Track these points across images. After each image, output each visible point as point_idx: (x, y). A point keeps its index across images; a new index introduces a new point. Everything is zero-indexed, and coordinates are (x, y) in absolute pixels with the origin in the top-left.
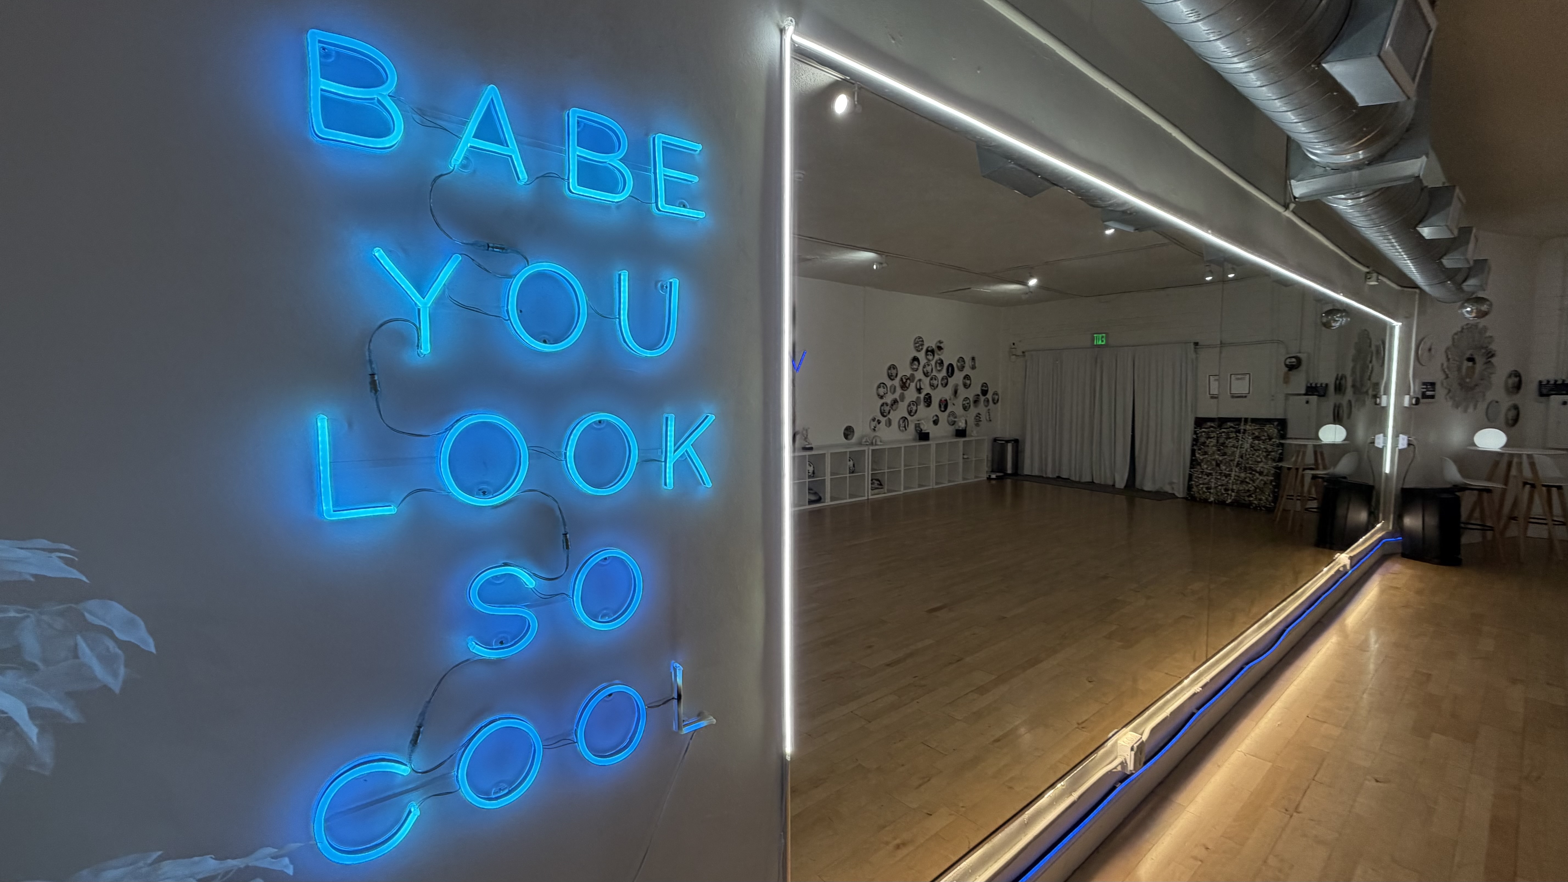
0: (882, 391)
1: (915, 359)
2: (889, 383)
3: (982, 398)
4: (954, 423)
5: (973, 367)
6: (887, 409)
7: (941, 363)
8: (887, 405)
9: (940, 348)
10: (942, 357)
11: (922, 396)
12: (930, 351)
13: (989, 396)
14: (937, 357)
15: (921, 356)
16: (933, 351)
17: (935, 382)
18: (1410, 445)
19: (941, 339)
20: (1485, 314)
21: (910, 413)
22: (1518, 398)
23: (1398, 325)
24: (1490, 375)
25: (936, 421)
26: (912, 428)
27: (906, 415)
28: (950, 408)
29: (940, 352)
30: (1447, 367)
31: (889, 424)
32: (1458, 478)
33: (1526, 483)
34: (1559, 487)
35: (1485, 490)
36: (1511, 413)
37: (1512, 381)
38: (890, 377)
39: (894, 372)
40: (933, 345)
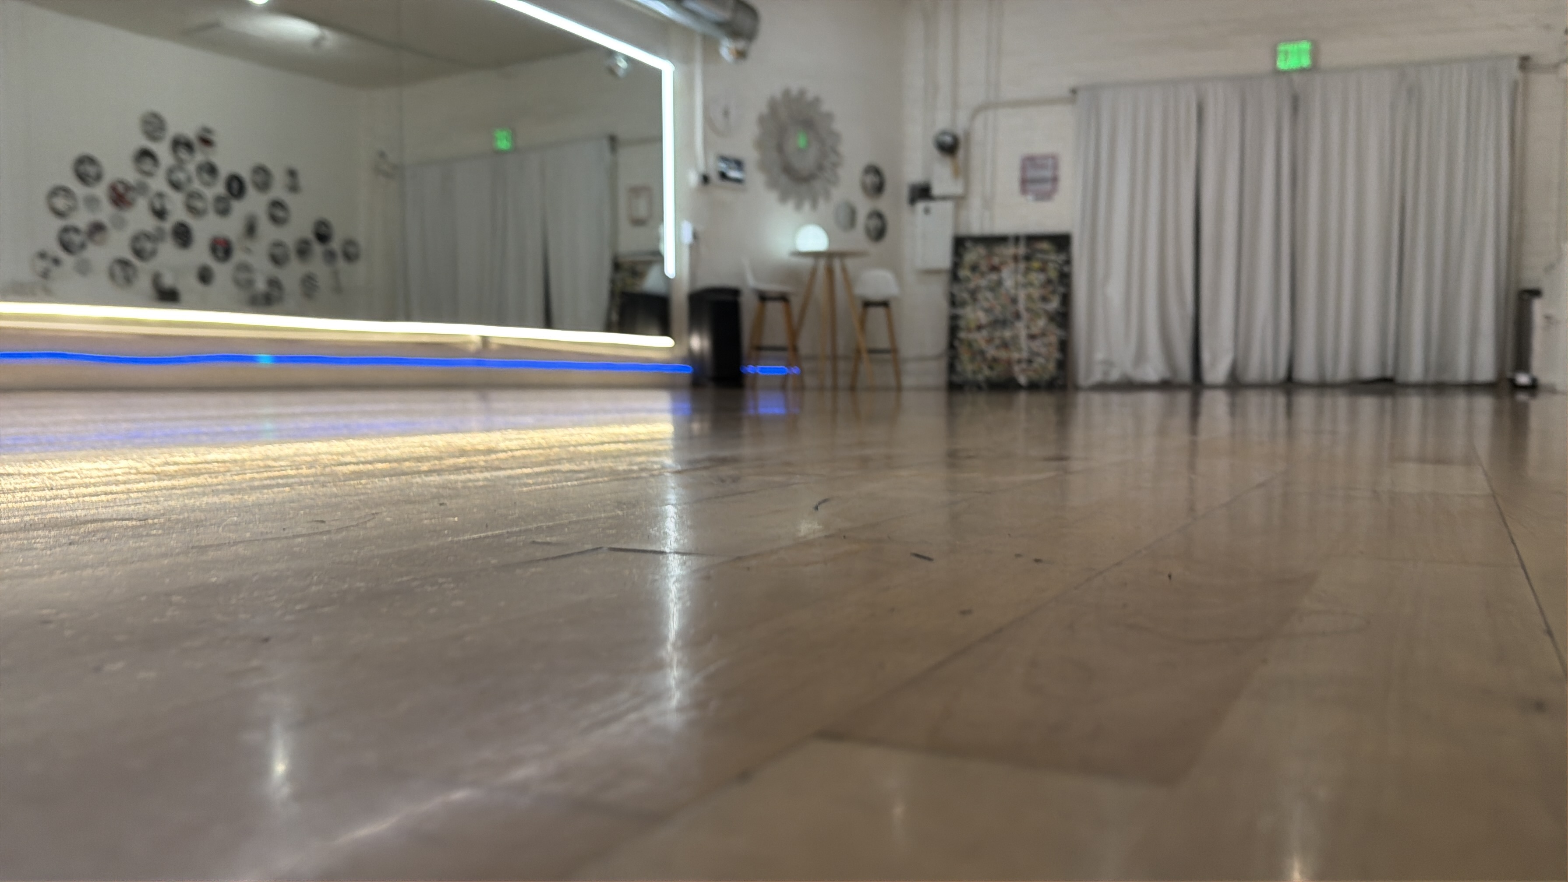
0: (61, 203)
1: (145, 154)
2: (79, 189)
3: (318, 249)
4: (250, 283)
5: (294, 188)
6: (76, 239)
7: (213, 170)
8: (76, 230)
9: (206, 142)
10: (214, 159)
11: (168, 225)
12: (181, 144)
13: (336, 244)
14: (199, 158)
15: (162, 150)
16: (188, 146)
17: (199, 204)
18: (695, 236)
19: (211, 124)
20: (741, 55)
21: (139, 253)
22: (883, 204)
23: (667, 68)
24: (835, 165)
25: (205, 276)
26: (144, 283)
27: (129, 256)
28: (238, 256)
29: (208, 149)
30: (760, 144)
31: (84, 269)
32: (751, 282)
33: (868, 304)
34: (885, 304)
35: (783, 298)
36: (875, 223)
37: (871, 179)
38: (82, 178)
39: (91, 170)
40: (190, 132)
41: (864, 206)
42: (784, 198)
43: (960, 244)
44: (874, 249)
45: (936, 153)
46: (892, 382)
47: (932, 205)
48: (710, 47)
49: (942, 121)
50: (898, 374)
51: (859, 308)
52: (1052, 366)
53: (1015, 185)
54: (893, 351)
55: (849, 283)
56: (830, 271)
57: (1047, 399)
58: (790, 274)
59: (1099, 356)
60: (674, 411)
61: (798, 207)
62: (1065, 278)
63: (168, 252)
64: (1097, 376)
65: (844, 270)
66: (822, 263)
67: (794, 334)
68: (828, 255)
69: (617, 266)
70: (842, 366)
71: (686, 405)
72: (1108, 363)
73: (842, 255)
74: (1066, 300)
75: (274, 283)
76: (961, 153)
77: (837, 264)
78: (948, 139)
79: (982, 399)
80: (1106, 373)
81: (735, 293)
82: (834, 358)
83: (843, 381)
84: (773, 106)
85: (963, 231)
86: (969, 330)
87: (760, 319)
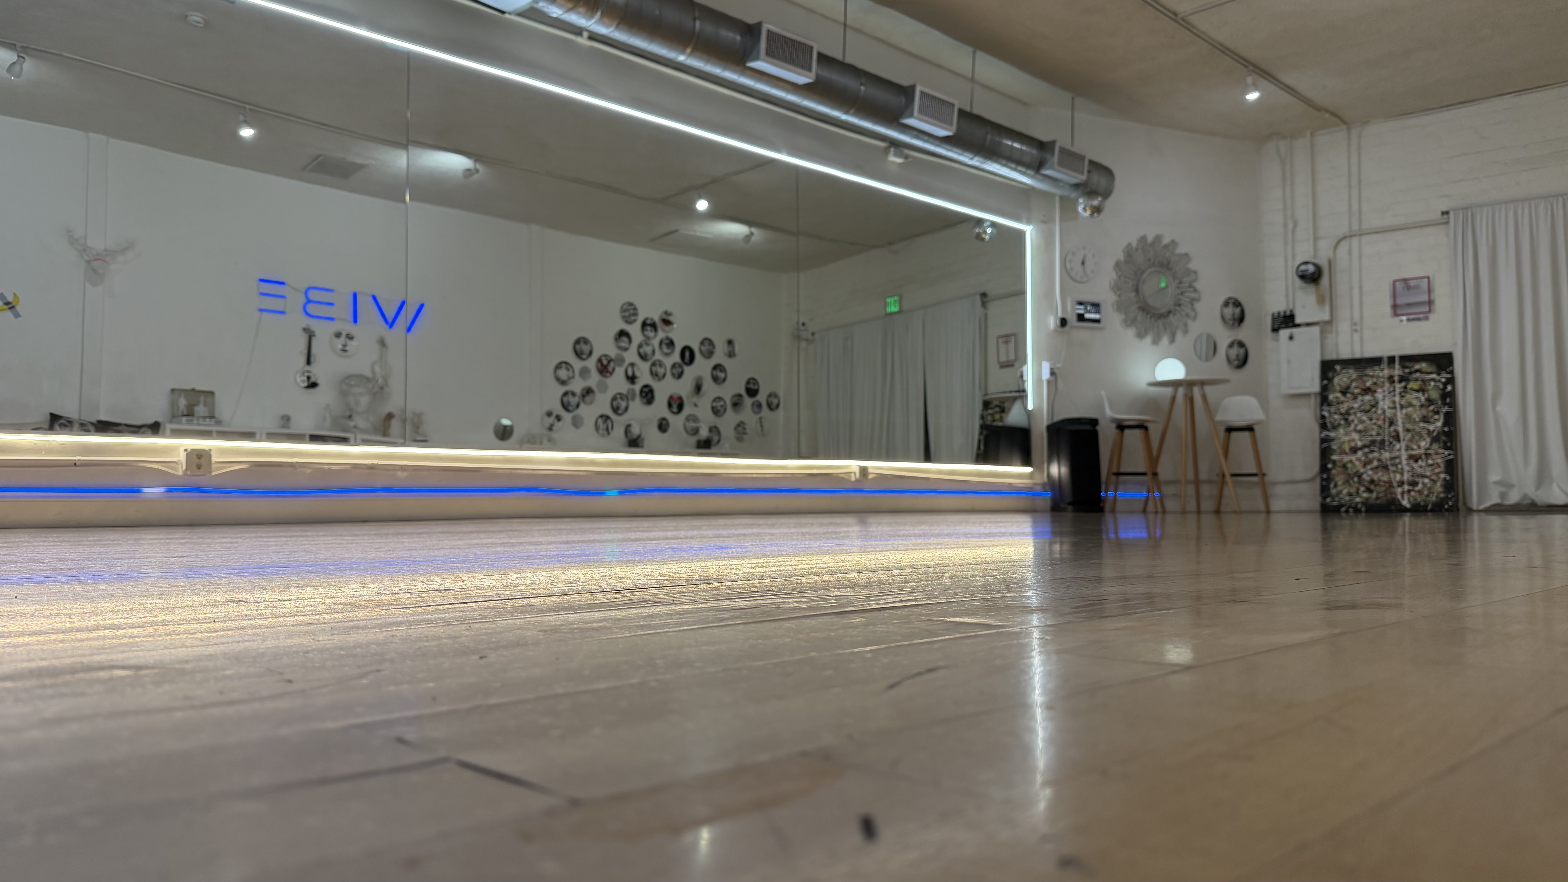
0: (563, 374)
2: (577, 364)
3: (748, 401)
4: (696, 431)
5: (731, 355)
6: (574, 400)
7: (671, 343)
10: (672, 335)
12: (648, 325)
13: (762, 397)
14: (661, 335)
17: (661, 371)
18: (1053, 373)
19: (670, 309)
20: (1097, 210)
21: (616, 410)
22: (1243, 334)
23: (1028, 230)
24: (1193, 301)
25: (663, 426)
26: (618, 432)
27: (610, 413)
28: (687, 410)
29: (667, 328)
30: (1116, 288)
31: (577, 423)
32: (1108, 413)
33: (1230, 430)
34: (1250, 429)
35: (1141, 426)
36: (1235, 351)
37: (1229, 311)
38: (579, 354)
39: (585, 348)
40: (656, 316)
41: (1224, 337)
42: (1140, 335)
43: (1328, 368)
44: (1237, 376)
45: (1298, 281)
46: (1261, 506)
47: (1295, 331)
48: (1067, 206)
49: (1304, 253)
50: (1266, 498)
51: (1222, 433)
52: (1438, 487)
53: (1386, 307)
54: (1261, 474)
55: (1210, 411)
56: (1191, 400)
57: (1437, 524)
58: (1149, 403)
59: (1494, 476)
60: (1035, 535)
61: (1156, 341)
62: (1448, 397)
63: (637, 409)
64: (1494, 499)
65: (1204, 397)
66: (1181, 391)
67: (1154, 460)
68: (1187, 384)
69: (986, 404)
70: (1206, 490)
71: (1048, 528)
72: (1506, 485)
73: (1202, 383)
74: (1451, 419)
75: (714, 429)
76: (1325, 281)
77: (1196, 391)
78: (1311, 268)
79: (1361, 522)
80: (1503, 495)
81: (1094, 422)
82: (1197, 482)
83: (1207, 505)
84: (1129, 252)
85: (1331, 356)
86: (1343, 452)
87: (1119, 446)
